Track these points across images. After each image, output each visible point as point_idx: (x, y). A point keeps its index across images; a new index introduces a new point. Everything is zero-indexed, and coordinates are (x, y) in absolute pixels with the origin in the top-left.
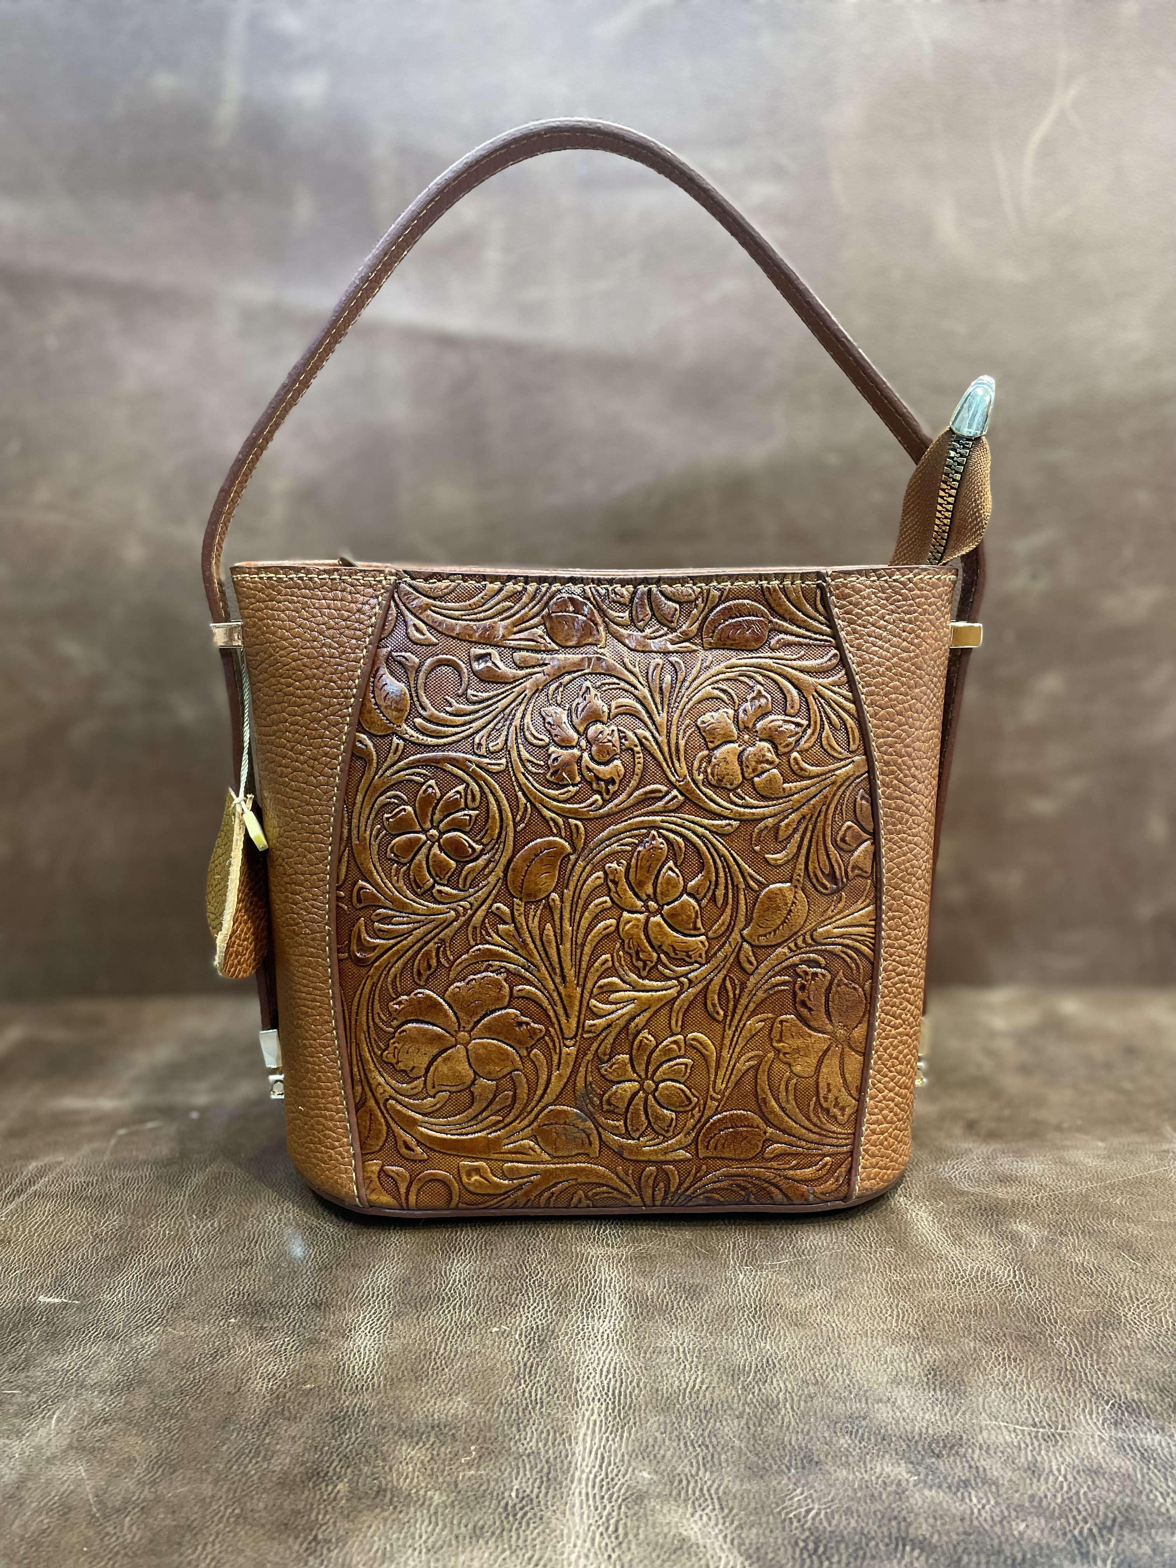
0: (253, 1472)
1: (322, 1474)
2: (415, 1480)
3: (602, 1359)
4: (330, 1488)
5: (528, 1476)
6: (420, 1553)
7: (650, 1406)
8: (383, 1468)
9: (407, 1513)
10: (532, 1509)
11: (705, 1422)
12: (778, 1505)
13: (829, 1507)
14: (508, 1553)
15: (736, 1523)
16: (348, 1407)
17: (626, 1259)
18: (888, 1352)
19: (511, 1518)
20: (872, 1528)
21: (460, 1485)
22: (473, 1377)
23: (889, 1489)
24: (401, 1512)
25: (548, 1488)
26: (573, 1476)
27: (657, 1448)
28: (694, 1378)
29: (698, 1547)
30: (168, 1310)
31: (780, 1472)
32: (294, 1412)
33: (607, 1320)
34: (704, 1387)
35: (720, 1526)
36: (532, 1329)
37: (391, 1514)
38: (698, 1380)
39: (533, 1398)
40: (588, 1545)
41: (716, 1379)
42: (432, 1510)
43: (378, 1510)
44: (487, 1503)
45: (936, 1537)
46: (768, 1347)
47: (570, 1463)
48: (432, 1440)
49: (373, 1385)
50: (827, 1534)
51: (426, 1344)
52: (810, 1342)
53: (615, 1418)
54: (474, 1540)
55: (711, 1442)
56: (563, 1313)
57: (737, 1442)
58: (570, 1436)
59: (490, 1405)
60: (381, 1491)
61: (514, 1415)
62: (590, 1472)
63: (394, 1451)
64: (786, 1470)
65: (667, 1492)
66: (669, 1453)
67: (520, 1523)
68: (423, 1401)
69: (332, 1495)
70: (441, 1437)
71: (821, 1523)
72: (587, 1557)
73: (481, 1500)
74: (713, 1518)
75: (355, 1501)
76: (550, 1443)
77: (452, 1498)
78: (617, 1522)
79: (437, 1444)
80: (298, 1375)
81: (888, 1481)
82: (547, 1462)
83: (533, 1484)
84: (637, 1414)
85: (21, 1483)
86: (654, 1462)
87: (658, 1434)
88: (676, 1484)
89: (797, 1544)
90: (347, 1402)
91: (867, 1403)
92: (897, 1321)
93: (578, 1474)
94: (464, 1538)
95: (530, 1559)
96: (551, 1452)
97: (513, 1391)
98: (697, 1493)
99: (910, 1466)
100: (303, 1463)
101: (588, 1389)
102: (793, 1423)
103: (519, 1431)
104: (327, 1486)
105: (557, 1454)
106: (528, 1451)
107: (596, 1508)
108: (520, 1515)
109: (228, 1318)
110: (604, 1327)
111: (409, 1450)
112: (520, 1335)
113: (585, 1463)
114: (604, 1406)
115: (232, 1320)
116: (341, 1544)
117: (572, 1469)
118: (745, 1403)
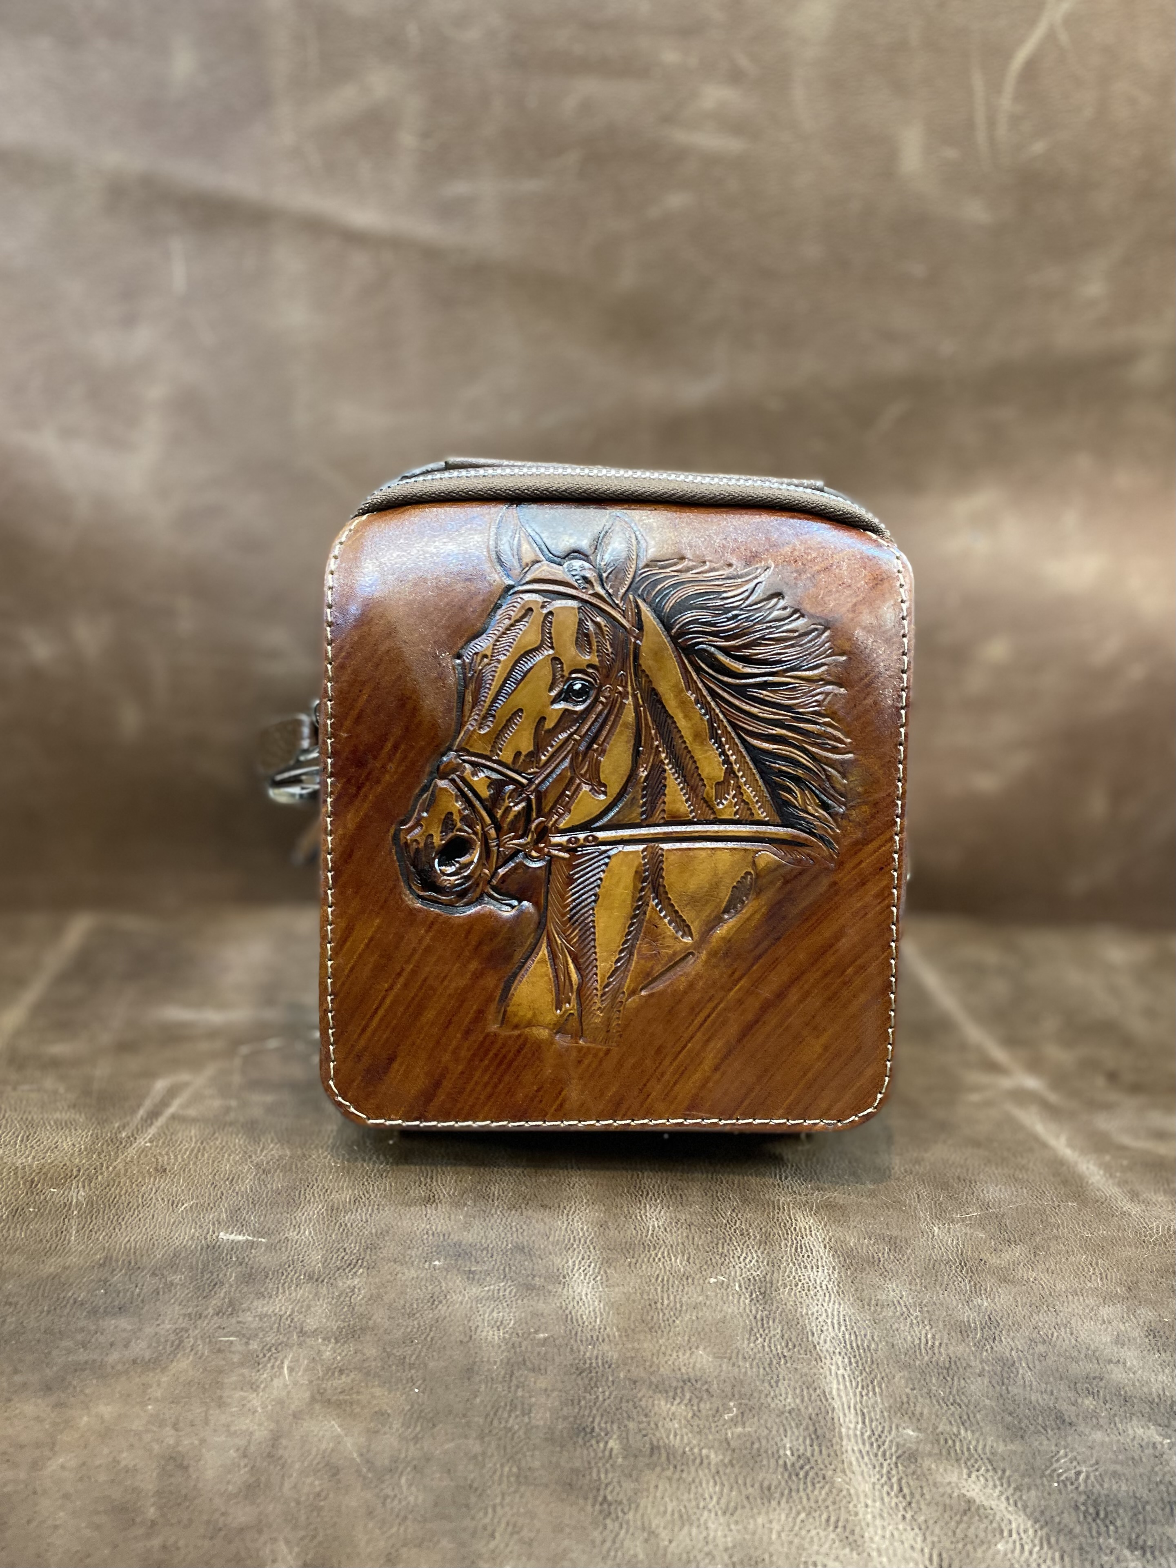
0: (516, 1427)
1: (588, 1430)
2: (685, 1438)
4: (602, 1445)
5: (797, 1433)
6: (717, 1515)
7: (891, 1361)
8: (649, 1423)
9: (689, 1473)
10: (812, 1468)
11: (948, 1379)
12: (1047, 1468)
13: (1096, 1470)
14: (803, 1515)
15: (1013, 1486)
16: (590, 1359)
17: (817, 1207)
18: (1106, 1311)
19: (794, 1478)
20: (1143, 1492)
21: (732, 1443)
22: (707, 1329)
23: (1146, 1451)
24: (682, 1471)
25: (820, 1446)
26: (840, 1433)
27: (912, 1405)
28: (922, 1333)
29: (986, 1509)
30: (365, 1251)
31: (1038, 1433)
32: (536, 1362)
33: (820, 1269)
34: (937, 1343)
35: (999, 1488)
36: (749, 1280)
37: (674, 1473)
38: (929, 1336)
39: (774, 1352)
40: (878, 1504)
41: (946, 1336)
42: (713, 1470)
43: (658, 1469)
44: (765, 1462)
46: (986, 1304)
47: (833, 1419)
48: (688, 1396)
49: (608, 1336)
50: (1103, 1498)
51: (648, 1295)
52: (1024, 1300)
53: (861, 1373)
54: (765, 1501)
55: (962, 1400)
56: (774, 1264)
57: (987, 1402)
58: (824, 1392)
59: (734, 1359)
60: (652, 1449)
61: (761, 1370)
62: (856, 1428)
63: (653, 1405)
64: (1042, 1430)
65: (936, 1451)
66: (926, 1411)
67: (805, 1483)
68: (664, 1354)
69: (607, 1453)
70: (697, 1393)
71: (1093, 1486)
72: (881, 1516)
73: (758, 1459)
74: (990, 1479)
75: (632, 1460)
76: (806, 1399)
77: (728, 1456)
78: (899, 1481)
79: (695, 1401)
80: (527, 1323)
81: (1143, 1444)
82: (810, 1419)
83: (804, 1442)
84: (881, 1369)
86: (914, 1420)
87: (908, 1390)
88: (942, 1442)
89: (1077, 1508)
90: (589, 1351)
91: (1098, 1364)
92: (1101, 1279)
93: (843, 1430)
94: (755, 1499)
95: (828, 1520)
96: (810, 1409)
97: (752, 1345)
98: (966, 1453)
99: (1160, 1429)
100: (565, 1418)
101: (825, 1342)
102: (1034, 1383)
103: (772, 1387)
104: (598, 1442)
105: (817, 1410)
106: (788, 1408)
107: (874, 1467)
108: (802, 1474)
109: (431, 1261)
110: (821, 1276)
111: (669, 1406)
112: (740, 1286)
113: (847, 1420)
114: (846, 1360)
115: (437, 1263)
116: (633, 1506)
117: (837, 1425)
118: (982, 1361)
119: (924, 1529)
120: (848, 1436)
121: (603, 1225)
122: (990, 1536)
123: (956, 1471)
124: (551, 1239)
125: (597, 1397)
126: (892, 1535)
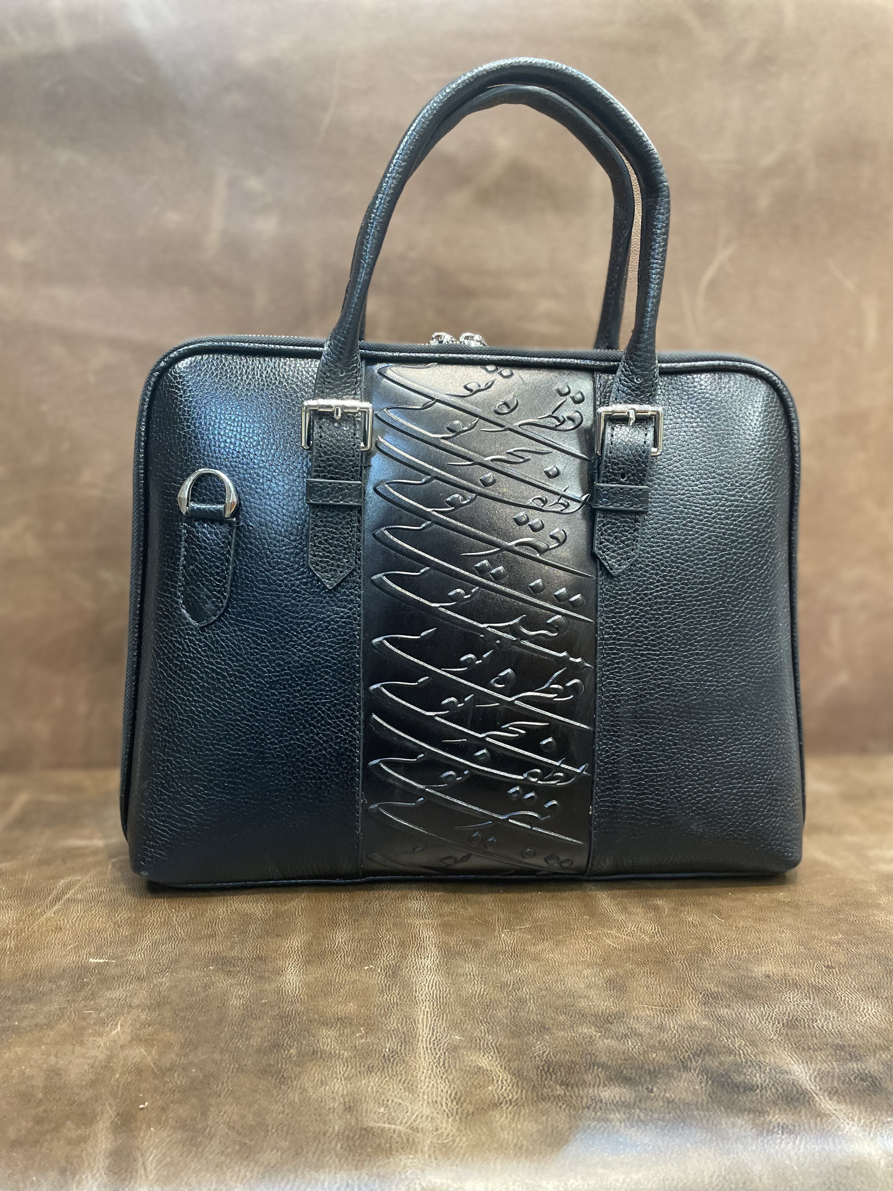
3: (428, 980)
4: (286, 1052)
5: (394, 1041)
6: (341, 1080)
9: (331, 1062)
14: (388, 1078)
16: (288, 1012)
17: (437, 926)
18: (585, 972)
19: (387, 1062)
20: (577, 1059)
22: (357, 993)
23: (586, 1040)
24: (327, 1062)
26: (418, 1039)
30: (171, 964)
31: (529, 1034)
39: (392, 1001)
43: (314, 1062)
45: (610, 1062)
46: (520, 972)
47: (416, 1033)
49: (301, 1000)
52: (542, 968)
53: (438, 1010)
55: (491, 1020)
58: (415, 1020)
60: (313, 1052)
62: (427, 1037)
65: (469, 1045)
66: (469, 1027)
67: (392, 1064)
72: (430, 1077)
75: (301, 1058)
77: (354, 1053)
78: (444, 1061)
79: (342, 1028)
81: (585, 1036)
84: (450, 1007)
85: (109, 1059)
87: (462, 1017)
89: (538, 1068)
93: (420, 1038)
99: (597, 1029)
101: (422, 995)
102: (534, 1010)
103: (386, 1019)
106: (393, 1029)
107: (432, 1055)
108: (392, 1059)
109: (208, 967)
110: (428, 962)
111: (327, 1031)
112: (381, 970)
113: (424, 1033)
114: (431, 1004)
115: (211, 968)
116: (297, 1078)
118: (508, 1001)
119: (451, 1082)
120: (422, 1041)
121: (310, 944)
122: (486, 1084)
123: (477, 1054)
124: (279, 953)
125: (289, 1030)
126: (433, 1085)
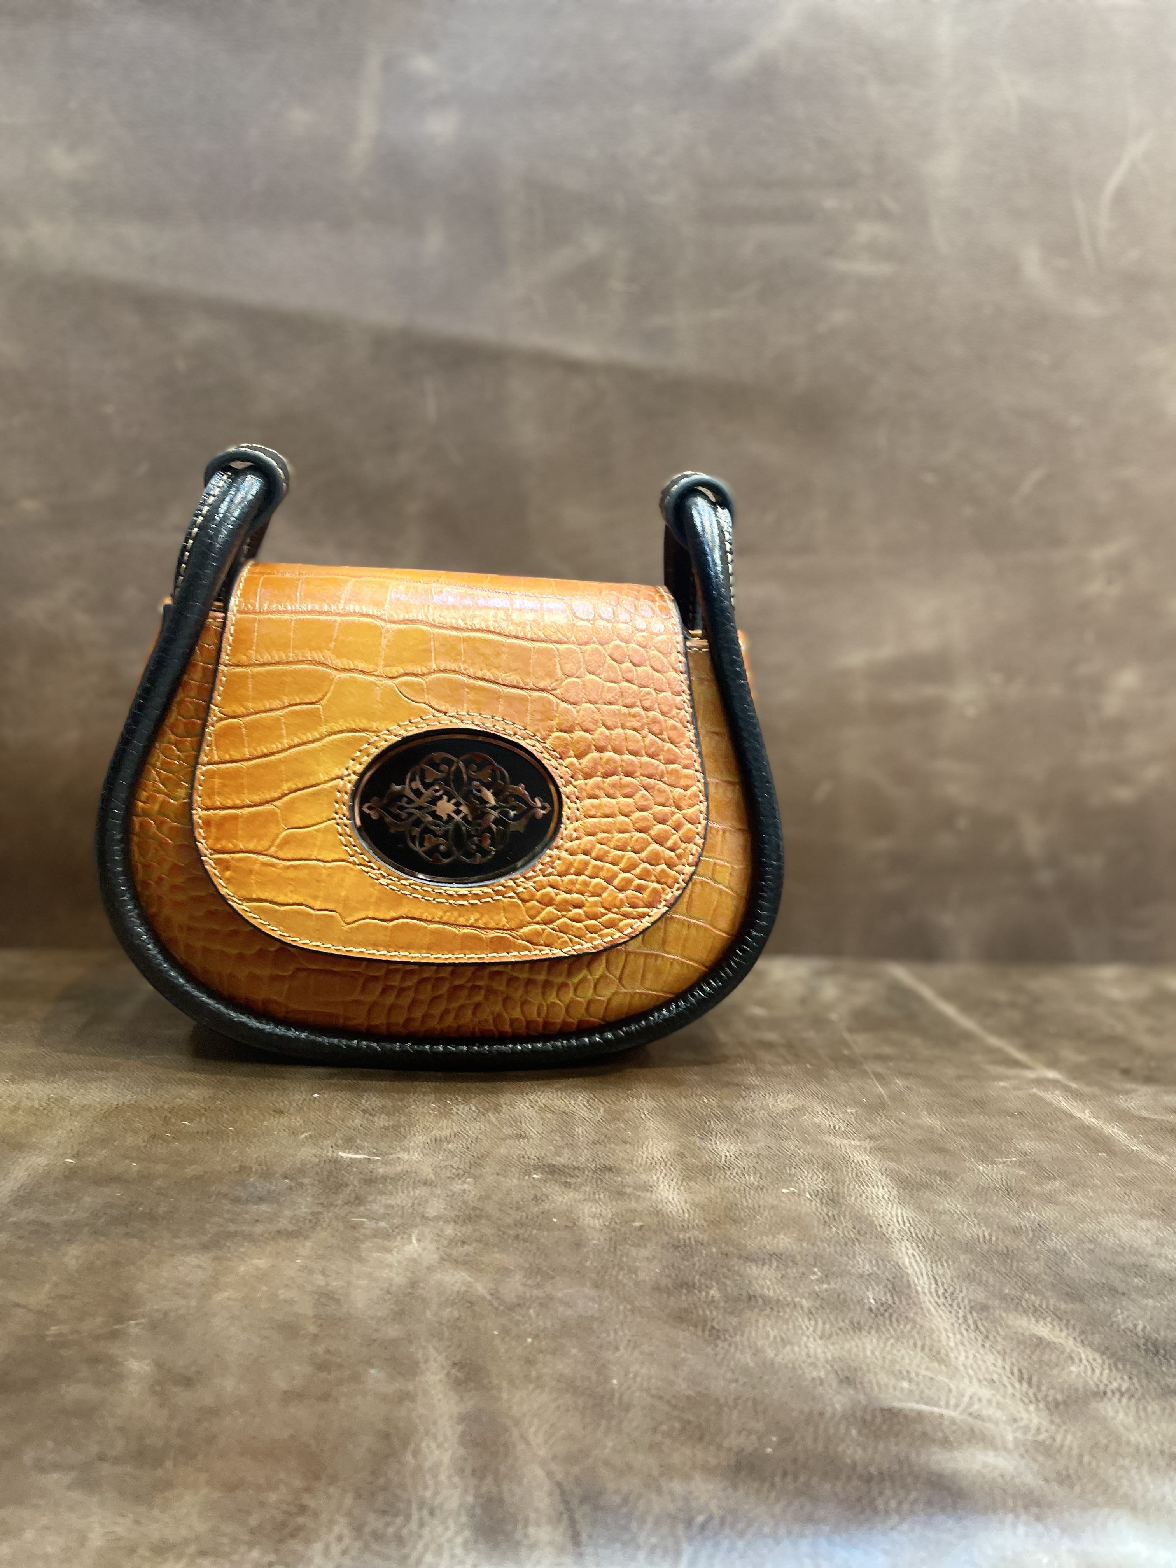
0: (626, 1281)
3: (894, 1213)
4: (704, 1294)
6: (814, 1339)
9: (785, 1312)
11: (1008, 1261)
12: (1107, 1320)
13: (1152, 1324)
14: (892, 1341)
18: (1144, 1224)
19: (880, 1317)
22: (785, 1222)
24: (779, 1312)
26: (917, 1291)
27: (978, 1276)
28: (979, 1231)
31: (1095, 1298)
32: (636, 1241)
36: (818, 1191)
38: (986, 1233)
40: (958, 1336)
43: (757, 1310)
47: (908, 1281)
50: (1161, 1342)
51: (729, 1199)
53: (929, 1253)
56: (839, 1181)
57: (1046, 1277)
58: (898, 1264)
59: (813, 1241)
60: (750, 1298)
61: (839, 1248)
65: (1004, 1305)
66: (991, 1280)
67: (891, 1321)
75: (733, 1303)
77: (819, 1302)
78: (975, 1323)
79: (782, 1268)
84: (946, 1252)
85: (414, 1284)
87: (973, 1267)
88: (1009, 1300)
89: (1138, 1346)
91: (1142, 1257)
93: (919, 1289)
95: (915, 1345)
96: (887, 1274)
97: (827, 1232)
106: (867, 1273)
107: (951, 1312)
108: (887, 1315)
109: (530, 1175)
110: (882, 1191)
111: (759, 1270)
112: (810, 1195)
113: (921, 1282)
114: (914, 1244)
115: (535, 1176)
116: (739, 1333)
117: (913, 1285)
118: (1036, 1251)
119: (1004, 1354)
120: (924, 1293)
121: (681, 1154)
122: (1063, 1362)
123: (1025, 1319)
124: (635, 1163)
125: (694, 1264)
126: (975, 1356)
